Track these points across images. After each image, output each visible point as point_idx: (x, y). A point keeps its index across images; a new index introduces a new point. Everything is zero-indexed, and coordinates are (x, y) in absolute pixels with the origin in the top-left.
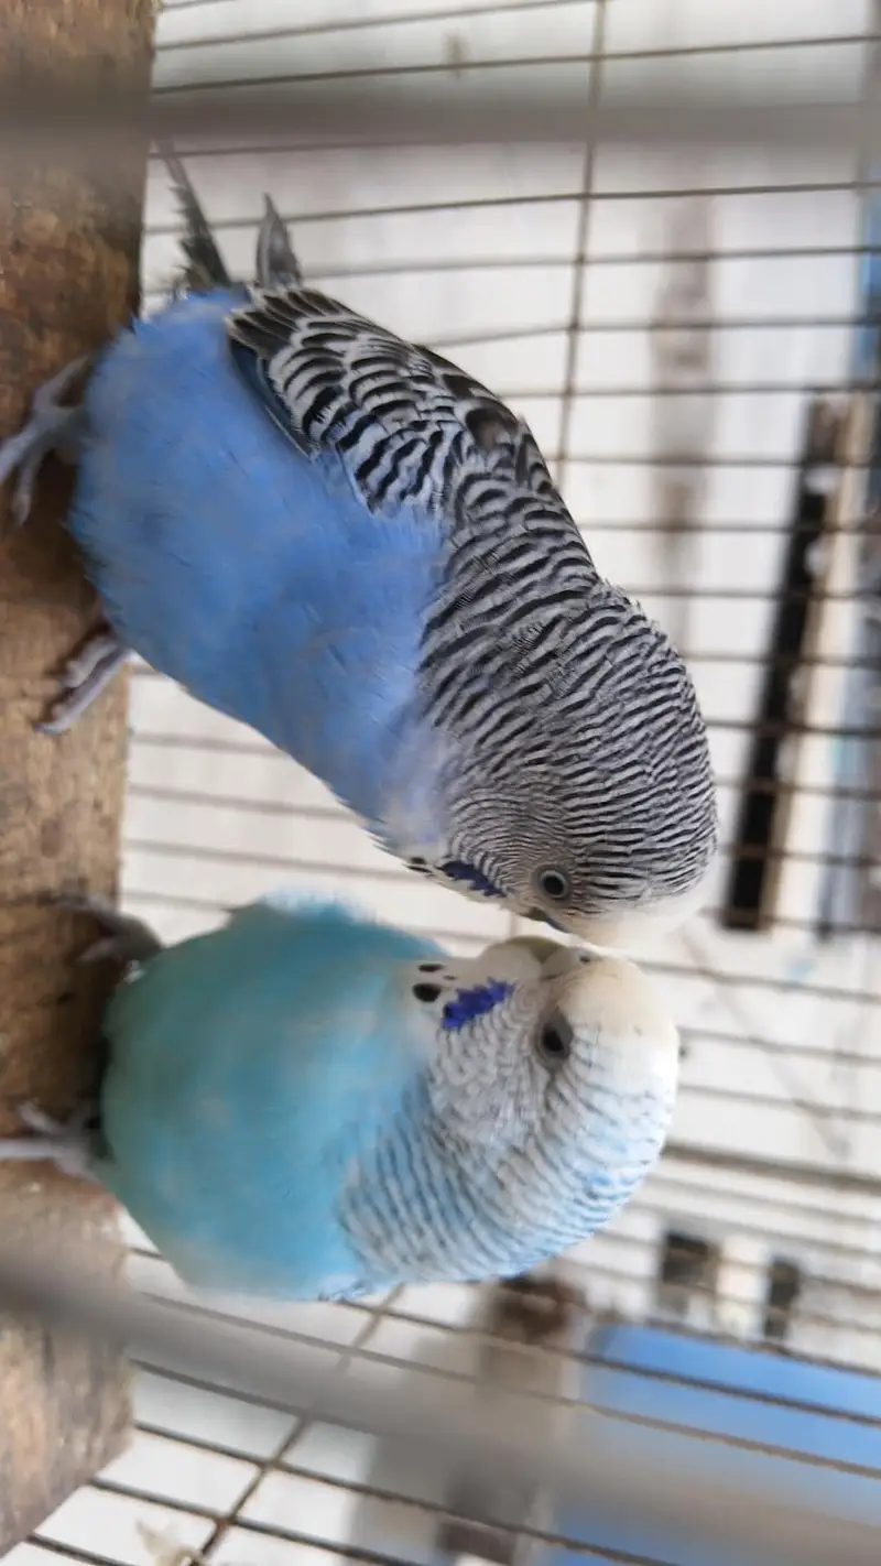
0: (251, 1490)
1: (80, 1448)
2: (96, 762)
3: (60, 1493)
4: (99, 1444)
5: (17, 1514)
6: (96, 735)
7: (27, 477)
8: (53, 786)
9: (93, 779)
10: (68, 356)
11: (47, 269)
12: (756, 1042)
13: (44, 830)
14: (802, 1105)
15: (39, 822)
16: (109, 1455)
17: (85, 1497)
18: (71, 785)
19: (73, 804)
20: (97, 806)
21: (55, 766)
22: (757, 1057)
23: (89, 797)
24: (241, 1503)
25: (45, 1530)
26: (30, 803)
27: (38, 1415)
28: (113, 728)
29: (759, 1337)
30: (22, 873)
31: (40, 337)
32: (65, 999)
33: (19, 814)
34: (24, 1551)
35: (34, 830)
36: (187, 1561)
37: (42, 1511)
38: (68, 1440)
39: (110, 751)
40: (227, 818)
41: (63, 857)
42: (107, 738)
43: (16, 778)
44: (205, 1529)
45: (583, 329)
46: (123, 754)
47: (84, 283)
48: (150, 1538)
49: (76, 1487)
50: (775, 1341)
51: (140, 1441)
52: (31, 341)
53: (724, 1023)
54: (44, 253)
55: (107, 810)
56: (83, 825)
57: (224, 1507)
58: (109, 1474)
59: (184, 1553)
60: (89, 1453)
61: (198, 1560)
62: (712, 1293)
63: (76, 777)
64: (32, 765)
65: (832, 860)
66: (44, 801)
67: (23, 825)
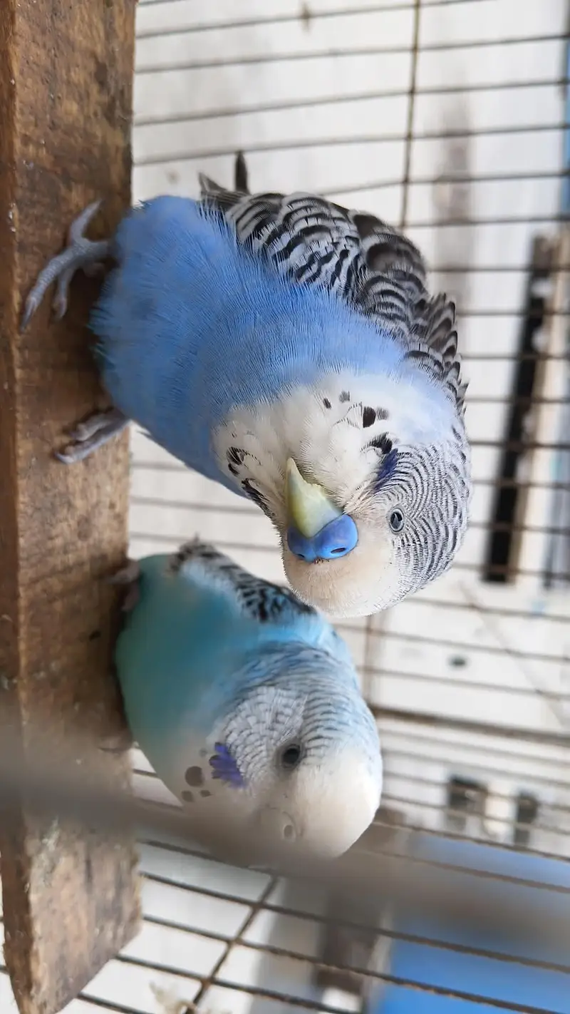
0: (223, 959)
1: (109, 935)
2: (111, 478)
3: (98, 965)
4: (121, 931)
5: (71, 980)
6: (110, 460)
7: (64, 285)
8: (84, 494)
9: (108, 488)
10: (88, 203)
11: (72, 141)
12: (509, 652)
13: (79, 523)
14: (539, 693)
15: (76, 518)
16: (127, 938)
17: (113, 967)
18: (95, 491)
19: (98, 504)
20: (112, 506)
21: (85, 479)
22: (508, 661)
23: (107, 501)
24: (217, 969)
25: (89, 990)
26: (70, 506)
27: (82, 913)
28: (121, 455)
29: (510, 842)
30: (66, 552)
31: (69, 189)
32: (95, 635)
33: (63, 512)
34: (76, 1004)
35: (73, 523)
36: (184, 1009)
37: (86, 978)
38: (102, 929)
39: (120, 468)
40: (170, 514)
41: (91, 541)
42: (117, 461)
43: (61, 488)
44: (195, 987)
45: (412, 183)
46: (127, 472)
47: (96, 151)
48: (160, 994)
49: (107, 961)
50: (522, 845)
51: (146, 928)
52: (63, 191)
53: (490, 641)
54: (69, 131)
55: (118, 510)
56: (103, 520)
57: (206, 971)
58: (127, 952)
59: (183, 1003)
60: (115, 937)
61: (192, 1008)
62: (481, 814)
63: (98, 487)
64: (70, 480)
65: (553, 531)
66: (79, 503)
67: (66, 519)
